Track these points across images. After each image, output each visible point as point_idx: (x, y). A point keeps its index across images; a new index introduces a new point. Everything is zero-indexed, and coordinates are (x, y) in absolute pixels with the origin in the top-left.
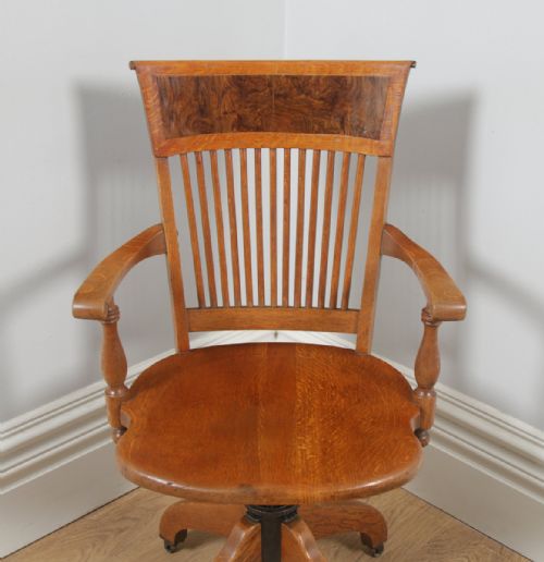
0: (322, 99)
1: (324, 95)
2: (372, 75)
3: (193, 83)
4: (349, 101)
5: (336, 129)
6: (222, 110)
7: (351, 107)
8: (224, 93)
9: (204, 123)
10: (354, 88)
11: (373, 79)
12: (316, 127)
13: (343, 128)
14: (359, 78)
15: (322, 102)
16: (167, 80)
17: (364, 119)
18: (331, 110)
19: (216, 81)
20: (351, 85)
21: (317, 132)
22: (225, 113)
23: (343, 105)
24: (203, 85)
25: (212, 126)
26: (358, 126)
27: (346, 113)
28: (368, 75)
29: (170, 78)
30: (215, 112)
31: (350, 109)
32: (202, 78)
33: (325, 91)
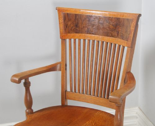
0: (112, 25)
1: (113, 24)
2: (127, 18)
3: (75, 16)
4: (120, 27)
5: (116, 36)
6: (83, 26)
7: (121, 29)
8: (84, 20)
9: (76, 29)
10: (122, 22)
11: (128, 19)
12: (110, 35)
13: (118, 36)
14: (124, 19)
15: (113, 26)
16: (66, 14)
17: (124, 33)
18: (115, 29)
19: (82, 16)
20: (122, 21)
21: (110, 37)
22: (84, 27)
23: (119, 28)
24: (77, 17)
25: (79, 31)
26: (122, 36)
27: (119, 31)
28: (126, 18)
29: (67, 14)
30: (80, 26)
31: (120, 30)
32: (78, 15)
33: (114, 22)
